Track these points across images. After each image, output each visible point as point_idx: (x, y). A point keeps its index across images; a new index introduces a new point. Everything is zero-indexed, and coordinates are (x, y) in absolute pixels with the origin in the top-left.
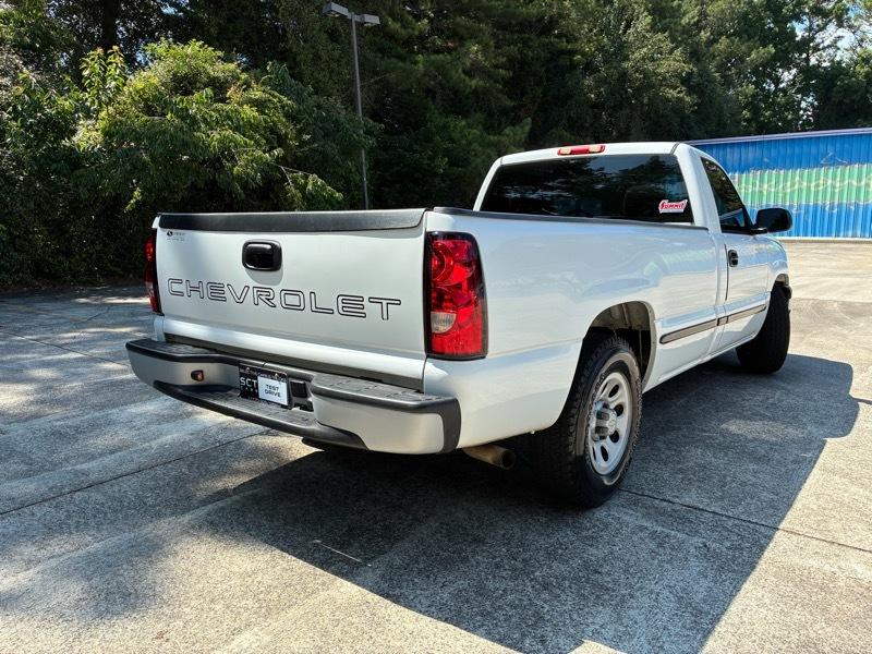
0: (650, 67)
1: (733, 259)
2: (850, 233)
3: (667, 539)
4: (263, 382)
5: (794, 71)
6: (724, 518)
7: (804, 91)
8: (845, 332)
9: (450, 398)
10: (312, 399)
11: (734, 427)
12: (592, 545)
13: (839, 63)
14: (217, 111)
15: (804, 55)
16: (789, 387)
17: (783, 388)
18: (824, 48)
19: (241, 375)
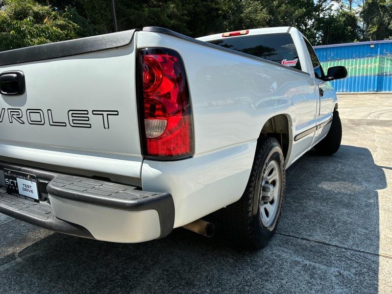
0: (253, 16)
1: (321, 92)
2: (341, 90)
3: (314, 271)
4: (21, 182)
5: (313, 20)
6: (343, 250)
7: (318, 29)
8: (357, 133)
9: (164, 194)
10: (50, 197)
11: (325, 186)
12: (267, 281)
13: (333, 16)
14: (36, 28)
15: (318, 13)
16: (343, 161)
17: (341, 162)
18: (326, 10)
19: (6, 177)
